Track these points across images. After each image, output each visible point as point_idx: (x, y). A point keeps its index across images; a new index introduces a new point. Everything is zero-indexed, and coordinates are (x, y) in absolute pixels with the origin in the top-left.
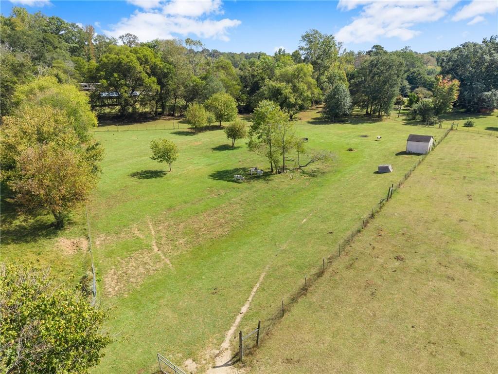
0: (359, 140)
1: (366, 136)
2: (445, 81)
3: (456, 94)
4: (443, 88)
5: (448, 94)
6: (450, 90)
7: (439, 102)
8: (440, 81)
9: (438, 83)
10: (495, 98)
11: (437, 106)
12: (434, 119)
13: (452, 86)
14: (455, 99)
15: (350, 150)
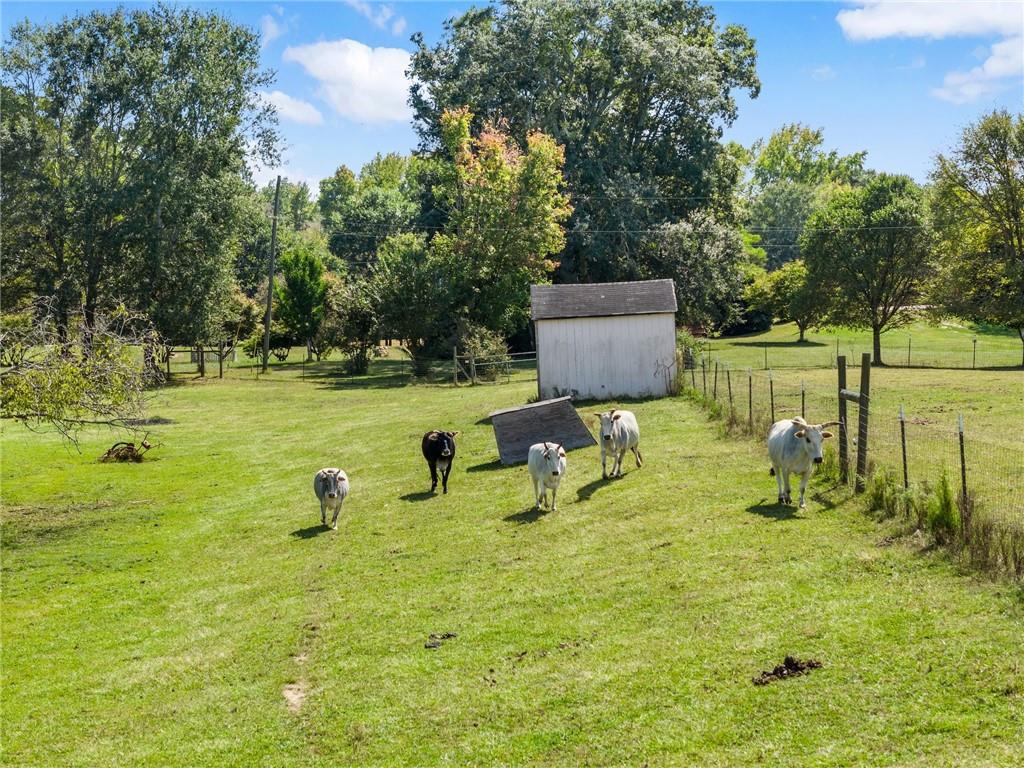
2: (493, 138)
3: (555, 209)
4: (493, 177)
5: (521, 209)
6: (528, 183)
7: (479, 257)
8: (466, 140)
9: (459, 149)
10: (713, 251)
11: (479, 283)
12: (486, 345)
13: (531, 165)
14: (556, 238)
15: (123, 459)
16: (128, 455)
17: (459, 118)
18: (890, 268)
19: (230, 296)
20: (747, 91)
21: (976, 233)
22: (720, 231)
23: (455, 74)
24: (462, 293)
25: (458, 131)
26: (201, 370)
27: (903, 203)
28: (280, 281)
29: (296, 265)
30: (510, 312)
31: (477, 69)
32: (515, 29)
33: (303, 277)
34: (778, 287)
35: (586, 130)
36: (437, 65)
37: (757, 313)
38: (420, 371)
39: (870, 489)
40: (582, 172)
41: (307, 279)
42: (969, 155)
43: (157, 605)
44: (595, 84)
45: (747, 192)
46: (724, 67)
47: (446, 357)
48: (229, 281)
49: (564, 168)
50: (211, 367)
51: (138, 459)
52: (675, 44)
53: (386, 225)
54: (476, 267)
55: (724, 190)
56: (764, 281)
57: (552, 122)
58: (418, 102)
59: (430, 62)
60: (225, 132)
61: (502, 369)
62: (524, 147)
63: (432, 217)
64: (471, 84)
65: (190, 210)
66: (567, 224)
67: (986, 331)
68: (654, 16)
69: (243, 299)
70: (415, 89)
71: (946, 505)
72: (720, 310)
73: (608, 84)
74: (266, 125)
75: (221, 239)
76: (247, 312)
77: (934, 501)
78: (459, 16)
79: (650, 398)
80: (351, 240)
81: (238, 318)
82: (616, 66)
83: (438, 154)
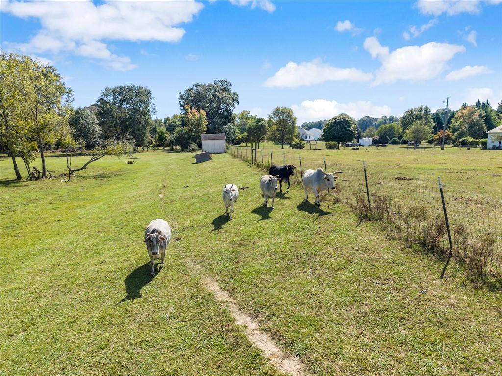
2: (194, 110)
3: (205, 123)
4: (194, 117)
5: (199, 123)
6: (200, 118)
7: (192, 131)
8: (189, 111)
9: (188, 112)
10: (232, 131)
11: (192, 135)
12: (194, 146)
13: (201, 115)
14: (205, 128)
15: (130, 164)
16: (131, 163)
17: (188, 107)
18: (260, 133)
19: (148, 137)
20: (237, 103)
21: (275, 127)
22: (233, 127)
23: (187, 99)
24: (189, 137)
25: (188, 109)
26: (144, 150)
27: (263, 122)
28: (157, 135)
29: (160, 133)
30: (198, 141)
31: (191, 98)
32: (197, 91)
33: (161, 135)
34: (242, 137)
35: (210, 110)
36: (184, 98)
37: (239, 141)
38: (183, 151)
39: (257, 164)
40: (209, 117)
42: (273, 114)
43: (137, 185)
44: (211, 101)
45: (237, 121)
46: (233, 99)
47: (187, 148)
48: (148, 134)
49: (206, 116)
50: (146, 150)
51: (133, 164)
52: (225, 95)
53: (176, 126)
54: (192, 133)
55: (233, 120)
56: (240, 136)
57: (204, 108)
58: (181, 104)
59: (182, 97)
60: (146, 108)
61: (196, 150)
62: (199, 112)
63: (184, 124)
64: (190, 101)
65: (140, 122)
66: (207, 125)
67: (276, 144)
68: (221, 90)
69: (151, 138)
70: (180, 102)
71: (269, 165)
72: (233, 141)
73: (213, 102)
74: (154, 107)
75: (146, 127)
76: (152, 140)
77: (267, 164)
78: (187, 89)
79: (221, 153)
80: (170, 129)
81: (150, 141)
82: (215, 98)
83: (184, 114)
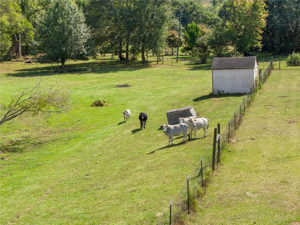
0: (114, 91)
1: (126, 86)
7: (239, 30)
13: (255, 2)
16: (99, 104)
24: (234, 40)
29: (192, 28)
33: (194, 32)
41: (195, 32)
51: (102, 105)
54: (238, 33)
